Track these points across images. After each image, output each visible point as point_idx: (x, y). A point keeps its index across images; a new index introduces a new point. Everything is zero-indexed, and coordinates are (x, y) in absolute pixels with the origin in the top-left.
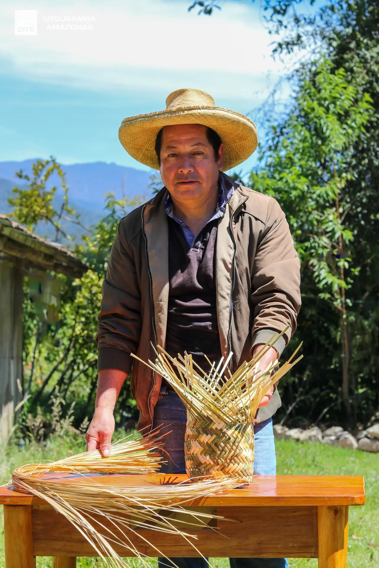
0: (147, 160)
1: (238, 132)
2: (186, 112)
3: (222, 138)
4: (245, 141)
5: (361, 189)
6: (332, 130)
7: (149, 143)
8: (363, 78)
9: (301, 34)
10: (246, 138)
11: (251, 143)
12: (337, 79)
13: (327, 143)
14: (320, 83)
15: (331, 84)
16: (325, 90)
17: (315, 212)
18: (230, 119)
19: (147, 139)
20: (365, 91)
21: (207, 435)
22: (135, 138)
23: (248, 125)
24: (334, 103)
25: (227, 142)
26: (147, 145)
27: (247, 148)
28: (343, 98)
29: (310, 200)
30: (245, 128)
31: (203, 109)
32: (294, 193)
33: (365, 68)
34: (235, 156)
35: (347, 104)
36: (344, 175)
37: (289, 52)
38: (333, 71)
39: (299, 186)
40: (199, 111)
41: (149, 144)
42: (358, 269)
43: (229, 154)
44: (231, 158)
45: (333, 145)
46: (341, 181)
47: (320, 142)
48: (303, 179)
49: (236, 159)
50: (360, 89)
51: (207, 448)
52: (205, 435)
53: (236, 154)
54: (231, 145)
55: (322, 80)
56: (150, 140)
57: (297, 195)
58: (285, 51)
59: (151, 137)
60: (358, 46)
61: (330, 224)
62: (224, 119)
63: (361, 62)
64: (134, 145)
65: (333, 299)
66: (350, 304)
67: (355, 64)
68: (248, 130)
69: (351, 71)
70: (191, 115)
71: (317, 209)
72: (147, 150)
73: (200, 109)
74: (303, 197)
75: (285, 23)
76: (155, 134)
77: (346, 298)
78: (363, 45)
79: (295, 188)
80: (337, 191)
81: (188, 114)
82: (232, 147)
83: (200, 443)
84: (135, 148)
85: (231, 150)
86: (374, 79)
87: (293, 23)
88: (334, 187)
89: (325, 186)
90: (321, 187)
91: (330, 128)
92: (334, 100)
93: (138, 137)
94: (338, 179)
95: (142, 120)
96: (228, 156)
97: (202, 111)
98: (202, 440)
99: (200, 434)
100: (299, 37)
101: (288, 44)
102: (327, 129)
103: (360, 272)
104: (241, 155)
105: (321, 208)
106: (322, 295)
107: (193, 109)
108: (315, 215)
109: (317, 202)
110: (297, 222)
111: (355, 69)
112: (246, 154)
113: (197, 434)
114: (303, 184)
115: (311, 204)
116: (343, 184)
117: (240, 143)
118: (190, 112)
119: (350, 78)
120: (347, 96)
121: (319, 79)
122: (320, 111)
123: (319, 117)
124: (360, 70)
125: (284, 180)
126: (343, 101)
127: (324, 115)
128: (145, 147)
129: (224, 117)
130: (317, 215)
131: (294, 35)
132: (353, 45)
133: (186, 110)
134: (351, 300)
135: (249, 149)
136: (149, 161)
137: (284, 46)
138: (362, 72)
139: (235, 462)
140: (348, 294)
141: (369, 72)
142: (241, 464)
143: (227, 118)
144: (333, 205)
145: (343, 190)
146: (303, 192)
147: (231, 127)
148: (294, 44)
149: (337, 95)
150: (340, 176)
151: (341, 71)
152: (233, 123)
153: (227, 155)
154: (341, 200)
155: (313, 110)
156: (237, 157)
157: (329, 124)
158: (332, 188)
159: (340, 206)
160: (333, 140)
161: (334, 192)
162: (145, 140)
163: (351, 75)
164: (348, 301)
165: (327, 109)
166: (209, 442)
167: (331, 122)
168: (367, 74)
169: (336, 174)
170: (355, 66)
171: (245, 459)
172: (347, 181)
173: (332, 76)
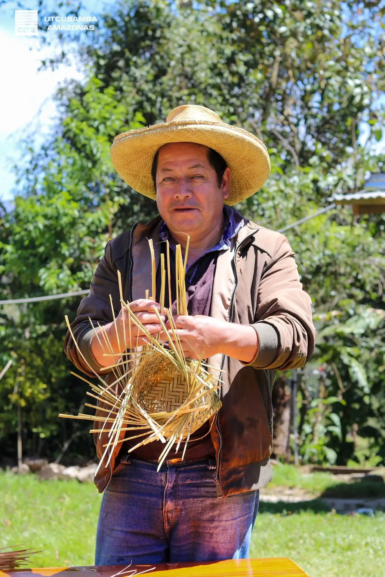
0: (146, 190)
1: (244, 154)
2: (180, 128)
3: (228, 162)
4: (254, 165)
5: (134, 214)
6: (102, 152)
7: (147, 168)
8: (133, 98)
9: (66, 52)
10: (255, 161)
11: (261, 167)
12: (106, 98)
13: (98, 166)
14: (88, 103)
15: (99, 103)
16: (95, 109)
17: (87, 238)
18: (232, 137)
19: (143, 163)
20: (135, 111)
22: (129, 161)
23: (256, 145)
24: (104, 123)
25: (234, 167)
26: (144, 171)
27: (258, 174)
28: (113, 117)
29: (81, 225)
30: (252, 149)
31: (200, 124)
32: (65, 220)
33: (135, 86)
34: (246, 184)
35: (117, 124)
36: (116, 199)
37: (53, 70)
38: (102, 90)
39: (70, 212)
40: (195, 126)
41: (147, 170)
43: (238, 182)
44: (241, 187)
45: (104, 168)
46: (113, 205)
47: (90, 165)
48: (74, 204)
49: (247, 188)
50: (131, 109)
53: (246, 182)
54: (240, 171)
55: (91, 99)
56: (146, 165)
57: (68, 222)
58: (49, 69)
59: (147, 160)
60: (127, 65)
62: (225, 136)
63: (130, 81)
64: (128, 170)
67: (125, 83)
68: (255, 151)
69: (120, 90)
70: (186, 130)
71: (88, 235)
72: (145, 177)
73: (196, 124)
74: (73, 224)
75: (48, 40)
76: (151, 157)
78: (131, 63)
79: (66, 215)
80: (111, 216)
81: (182, 129)
82: (240, 172)
84: (130, 174)
85: (240, 177)
86: (144, 98)
87: (57, 40)
88: (106, 212)
89: (97, 211)
90: (93, 212)
91: (100, 149)
92: (104, 120)
93: (131, 160)
94: (110, 203)
95: (131, 138)
96: (238, 185)
97: (199, 127)
100: (63, 55)
101: (52, 62)
102: (97, 151)
104: (251, 183)
105: (94, 234)
107: (188, 124)
108: (87, 241)
109: (88, 227)
110: (69, 250)
111: (125, 88)
112: (257, 182)
114: (74, 210)
115: (83, 230)
116: (115, 209)
117: (249, 168)
118: (185, 127)
119: (119, 97)
120: (117, 116)
121: (88, 98)
122: (90, 132)
123: (89, 139)
124: (130, 89)
125: (54, 206)
126: (113, 121)
127: (93, 136)
128: (142, 173)
129: (225, 134)
130: (90, 241)
131: (59, 52)
132: (121, 63)
133: (180, 125)
135: (260, 175)
136: (149, 191)
137: (48, 64)
138: (131, 92)
141: (140, 91)
143: (229, 135)
144: (106, 230)
145: (115, 215)
146: (74, 219)
147: (234, 146)
148: (57, 61)
149: (107, 115)
150: (112, 199)
151: (110, 90)
152: (237, 142)
153: (237, 183)
154: (114, 226)
155: (82, 131)
156: (248, 186)
157: (99, 145)
158: (104, 214)
159: (113, 232)
160: (104, 162)
161: (106, 217)
162: (141, 165)
163: (121, 94)
165: (97, 130)
167: (101, 144)
168: (137, 93)
169: (107, 198)
170: (124, 85)
172: (120, 205)
173: (100, 95)
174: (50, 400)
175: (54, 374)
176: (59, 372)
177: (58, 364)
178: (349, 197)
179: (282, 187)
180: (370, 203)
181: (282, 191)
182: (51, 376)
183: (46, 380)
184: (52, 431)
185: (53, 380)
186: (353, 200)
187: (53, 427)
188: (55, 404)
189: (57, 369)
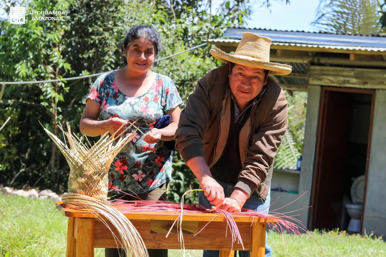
5: (72, 36)
13: (56, 5)
17: (43, 49)
21: (82, 178)
29: (40, 41)
32: (33, 36)
36: (64, 26)
39: (36, 32)
42: (68, 88)
46: (62, 31)
48: (39, 27)
51: (81, 185)
52: (81, 178)
57: (35, 37)
61: (56, 58)
65: (50, 106)
66: (60, 111)
74: (37, 40)
77: (57, 107)
79: (34, 33)
80: (60, 37)
83: (77, 182)
88: (58, 34)
89: (54, 34)
90: (51, 34)
94: (60, 29)
98: (79, 181)
99: (77, 177)
103: (69, 90)
105: (47, 47)
106: (43, 104)
113: (76, 177)
116: (62, 33)
130: (45, 51)
134: (61, 108)
139: (97, 194)
140: (60, 104)
142: (100, 195)
145: (63, 36)
150: (61, 27)
154: (60, 43)
158: (57, 35)
161: (58, 38)
164: (59, 108)
166: (83, 182)
171: (103, 193)
172: (65, 30)
174: (8, 147)
175: (11, 132)
176: (14, 131)
177: (14, 126)
178: (216, 40)
179: (165, 30)
180: (227, 45)
181: (164, 33)
182: (9, 133)
183: (6, 135)
184: (7, 167)
185: (10, 135)
186: (218, 42)
187: (7, 165)
188: (9, 151)
189: (13, 129)
